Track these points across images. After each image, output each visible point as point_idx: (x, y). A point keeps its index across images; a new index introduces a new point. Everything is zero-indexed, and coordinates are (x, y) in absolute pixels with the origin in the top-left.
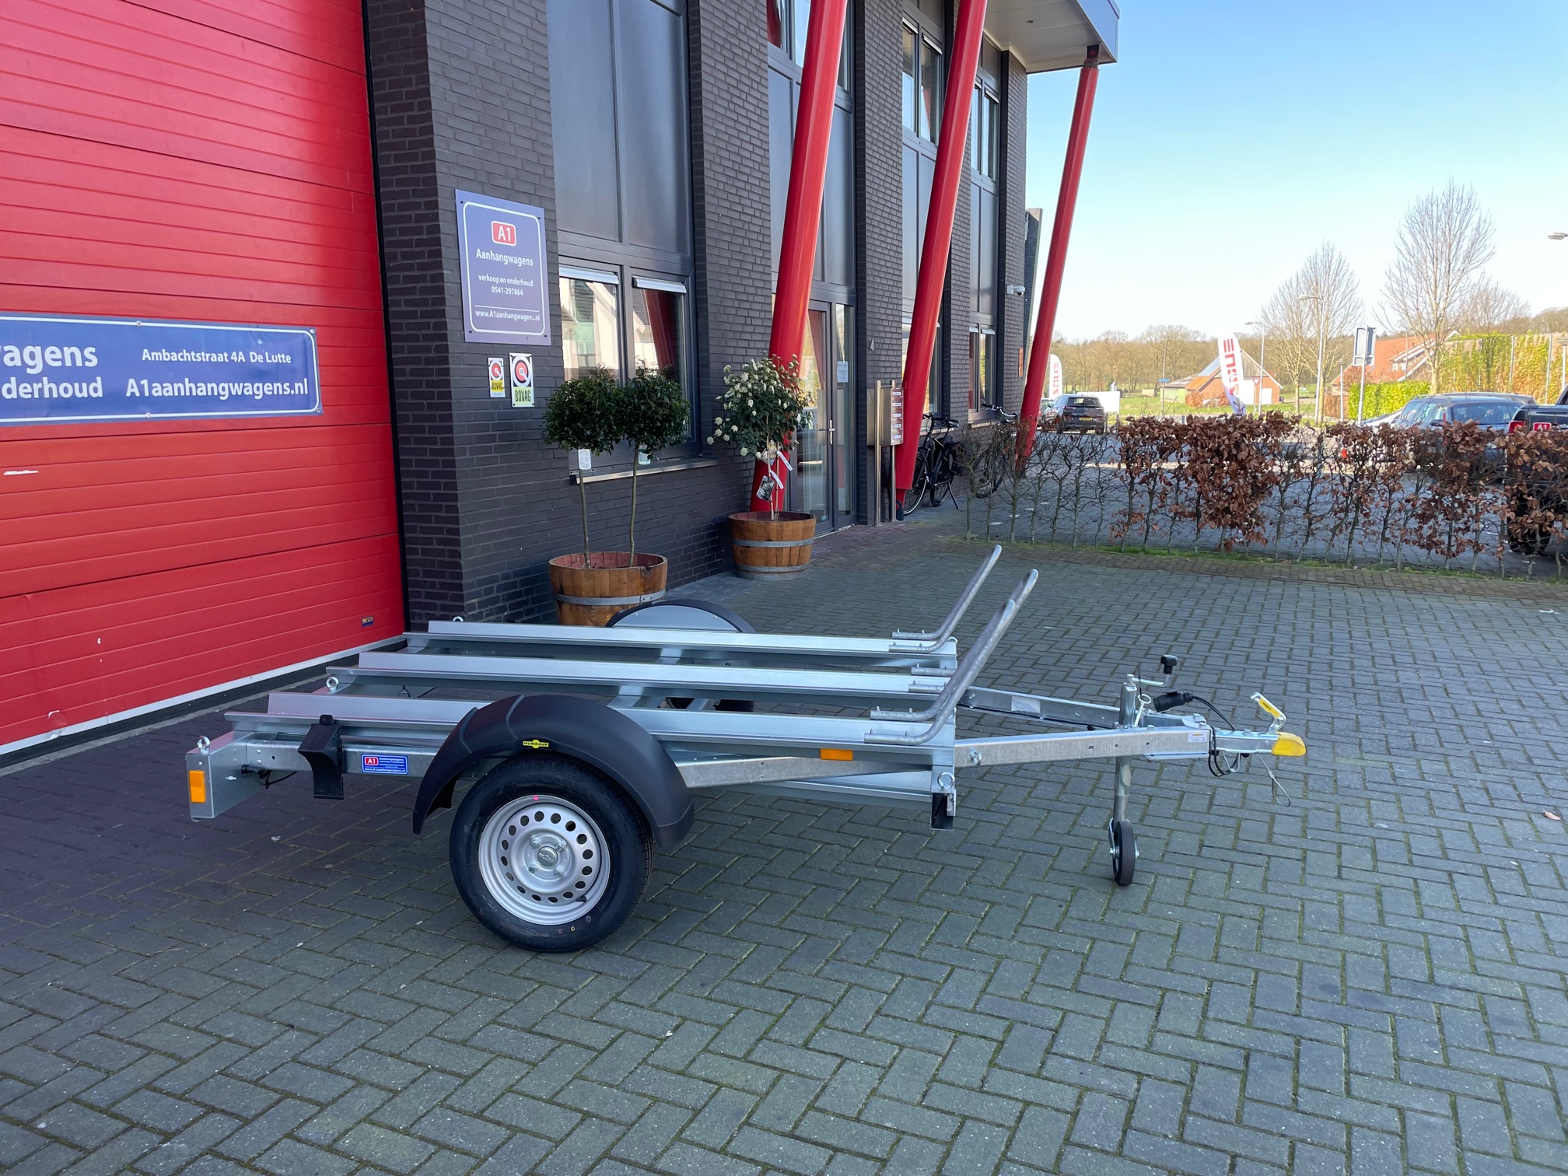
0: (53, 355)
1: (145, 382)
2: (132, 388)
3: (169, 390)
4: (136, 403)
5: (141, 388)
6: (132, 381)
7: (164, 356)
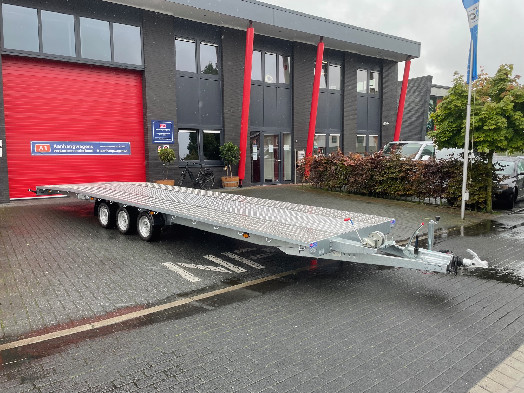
0: (86, 147)
1: (100, 150)
3: (104, 151)
4: (98, 153)
5: (99, 151)
6: (98, 150)
7: (103, 146)
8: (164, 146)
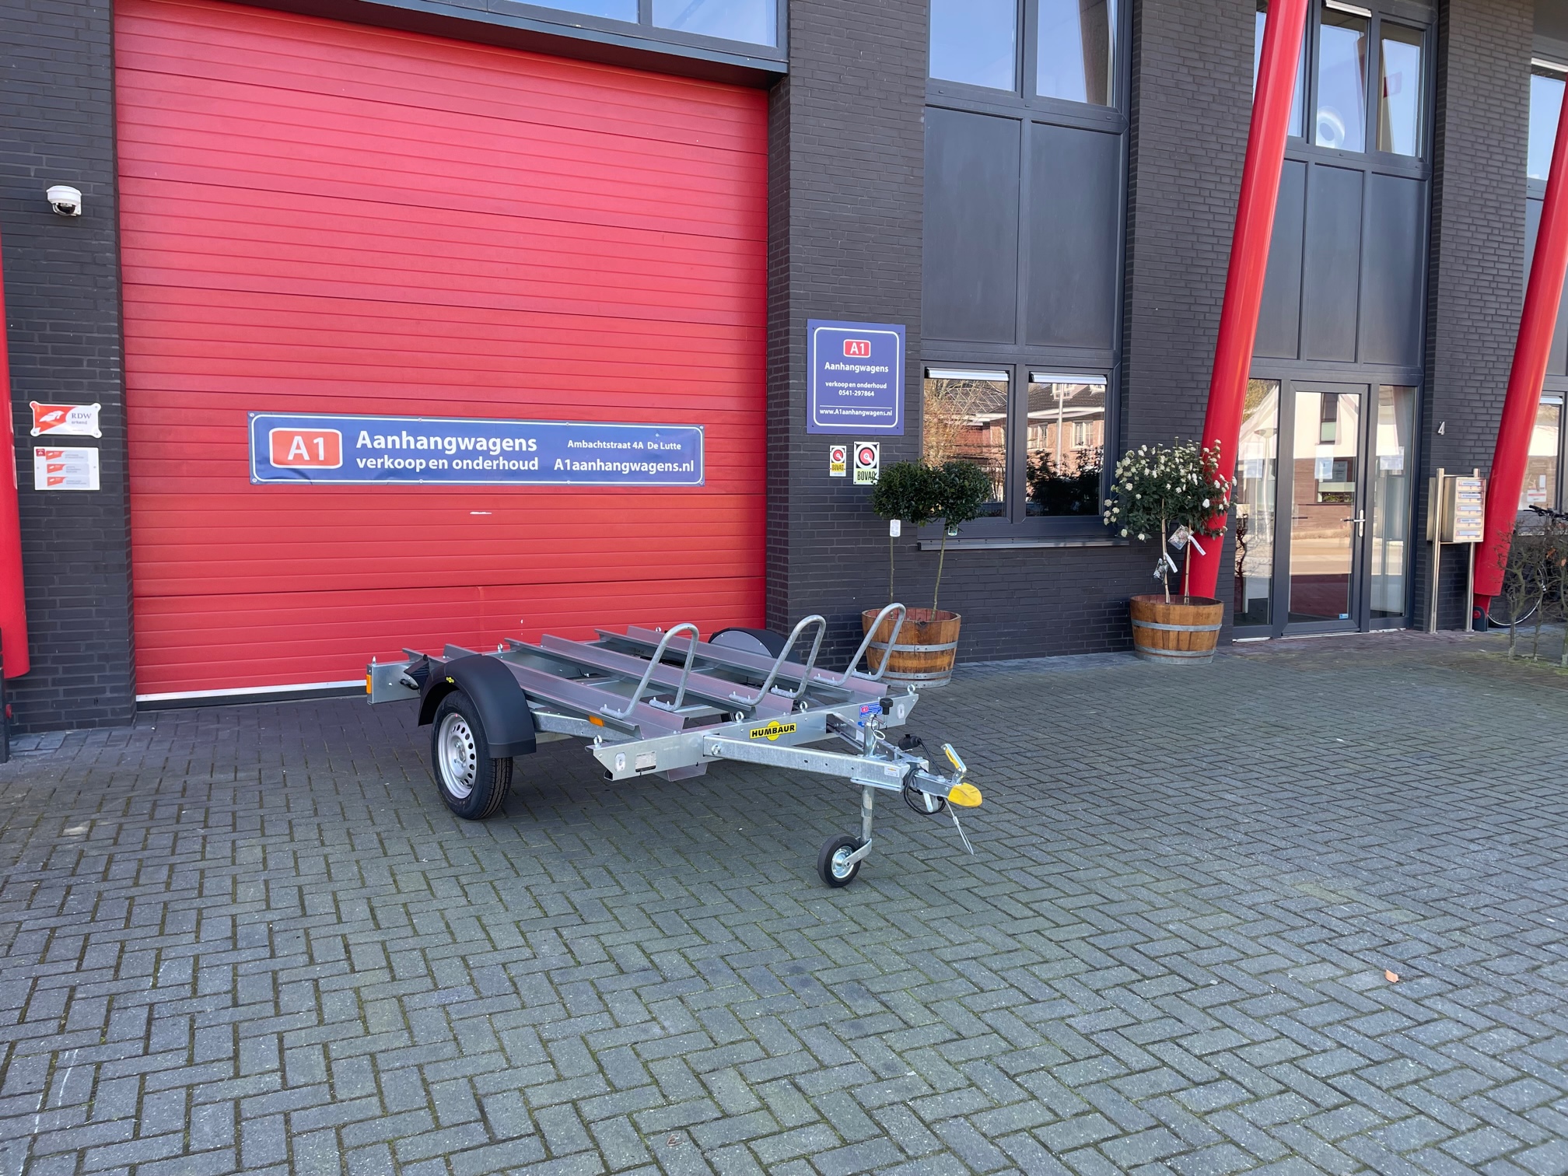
0: (507, 444)
1: (568, 461)
2: (559, 464)
3: (585, 467)
4: (559, 474)
5: (565, 465)
6: (559, 460)
7: (584, 444)
8: (860, 448)
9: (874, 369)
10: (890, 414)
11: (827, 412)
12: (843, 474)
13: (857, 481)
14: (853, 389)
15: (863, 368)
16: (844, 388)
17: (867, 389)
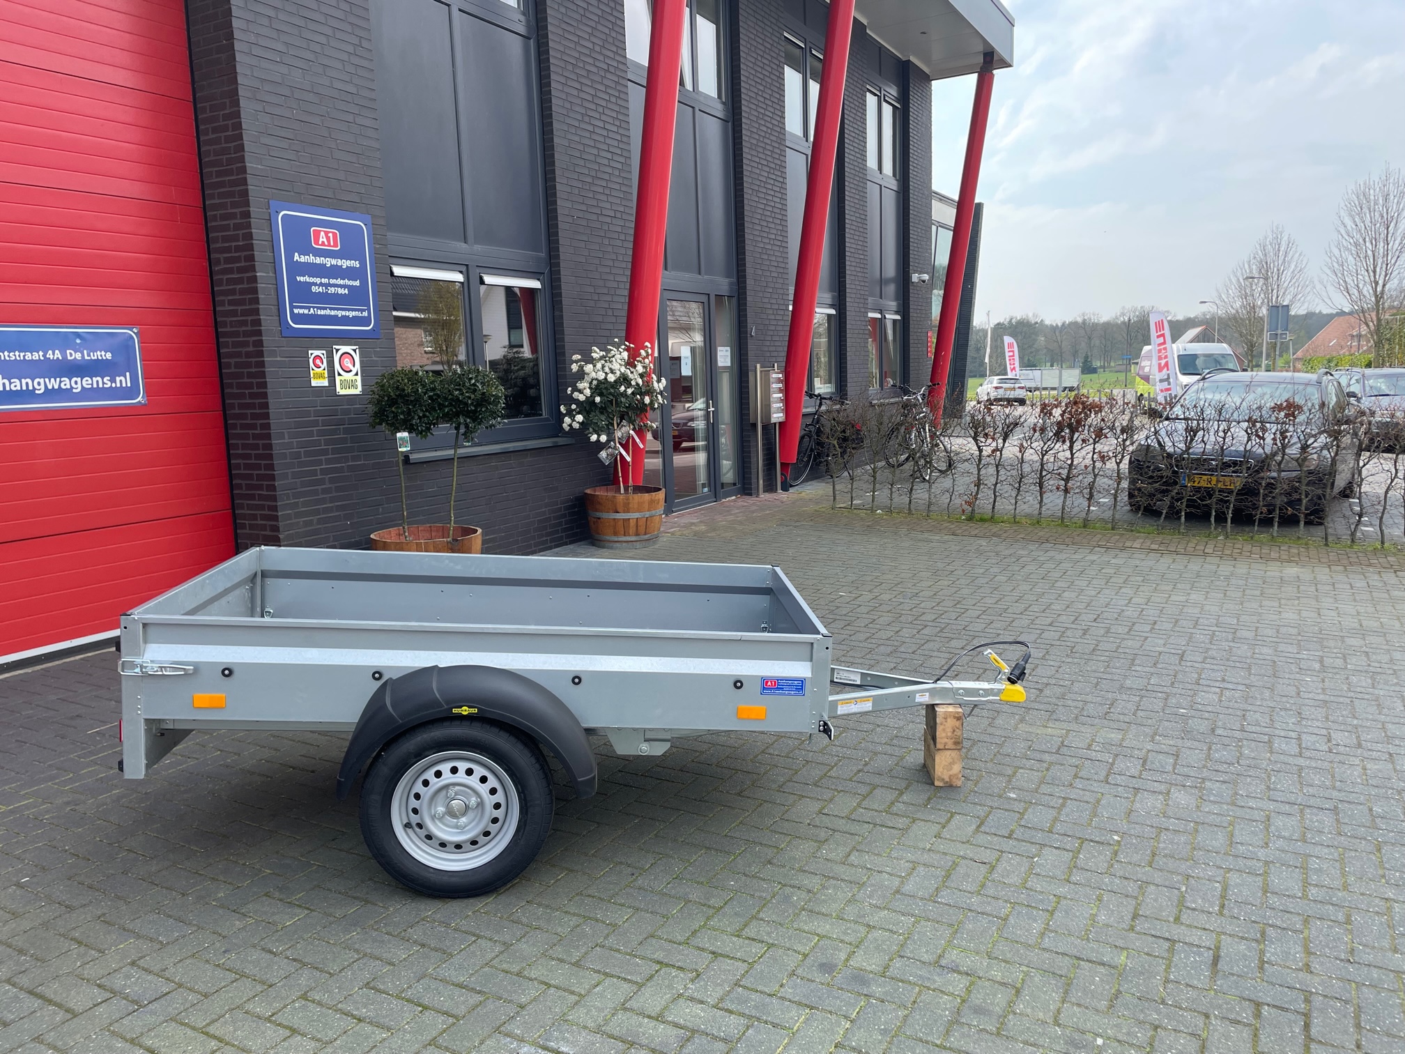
8: (340, 353)
9: (345, 264)
10: (365, 314)
11: (301, 311)
12: (325, 383)
13: (341, 391)
14: (327, 285)
15: (334, 262)
16: (317, 284)
17: (340, 286)
